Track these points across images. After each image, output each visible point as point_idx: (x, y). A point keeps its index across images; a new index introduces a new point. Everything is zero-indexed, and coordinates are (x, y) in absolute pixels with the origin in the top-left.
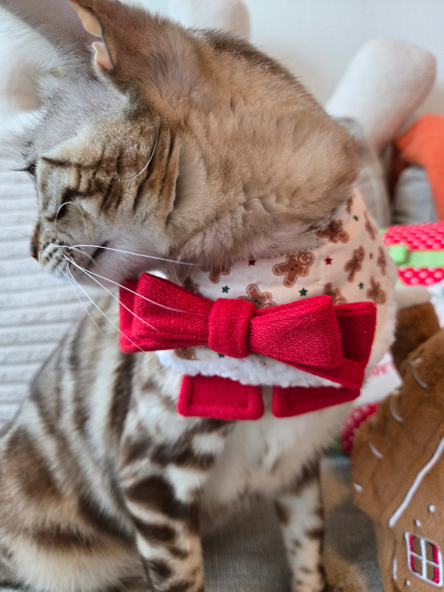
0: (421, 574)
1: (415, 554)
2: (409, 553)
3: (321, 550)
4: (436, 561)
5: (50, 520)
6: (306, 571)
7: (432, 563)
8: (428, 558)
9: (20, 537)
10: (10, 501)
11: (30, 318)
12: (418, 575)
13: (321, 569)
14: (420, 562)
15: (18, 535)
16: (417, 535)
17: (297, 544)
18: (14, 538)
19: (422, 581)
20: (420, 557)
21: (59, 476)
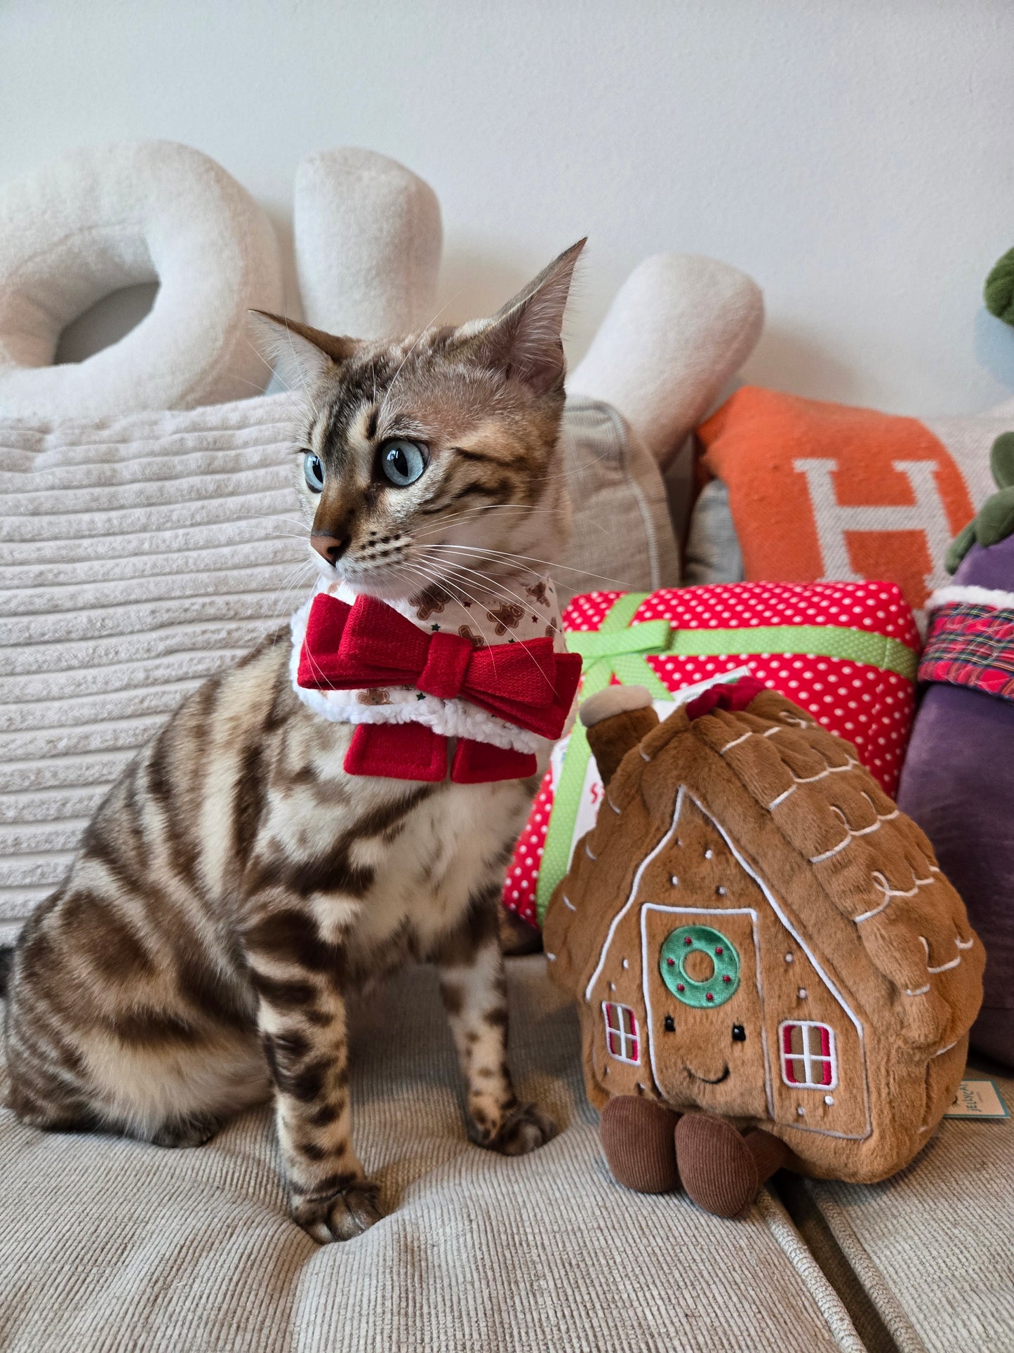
0: (620, 1055)
1: (613, 1030)
2: (608, 1029)
3: (506, 1043)
4: (633, 1032)
5: (139, 1003)
6: (486, 1073)
7: (630, 1036)
8: (626, 1032)
9: (94, 1031)
10: (80, 986)
11: (62, 745)
12: (616, 1056)
13: (506, 1071)
14: (619, 1038)
15: (91, 1028)
16: (613, 1003)
17: (473, 1037)
18: (87, 1033)
19: (622, 1063)
20: (618, 1032)
21: (153, 943)
